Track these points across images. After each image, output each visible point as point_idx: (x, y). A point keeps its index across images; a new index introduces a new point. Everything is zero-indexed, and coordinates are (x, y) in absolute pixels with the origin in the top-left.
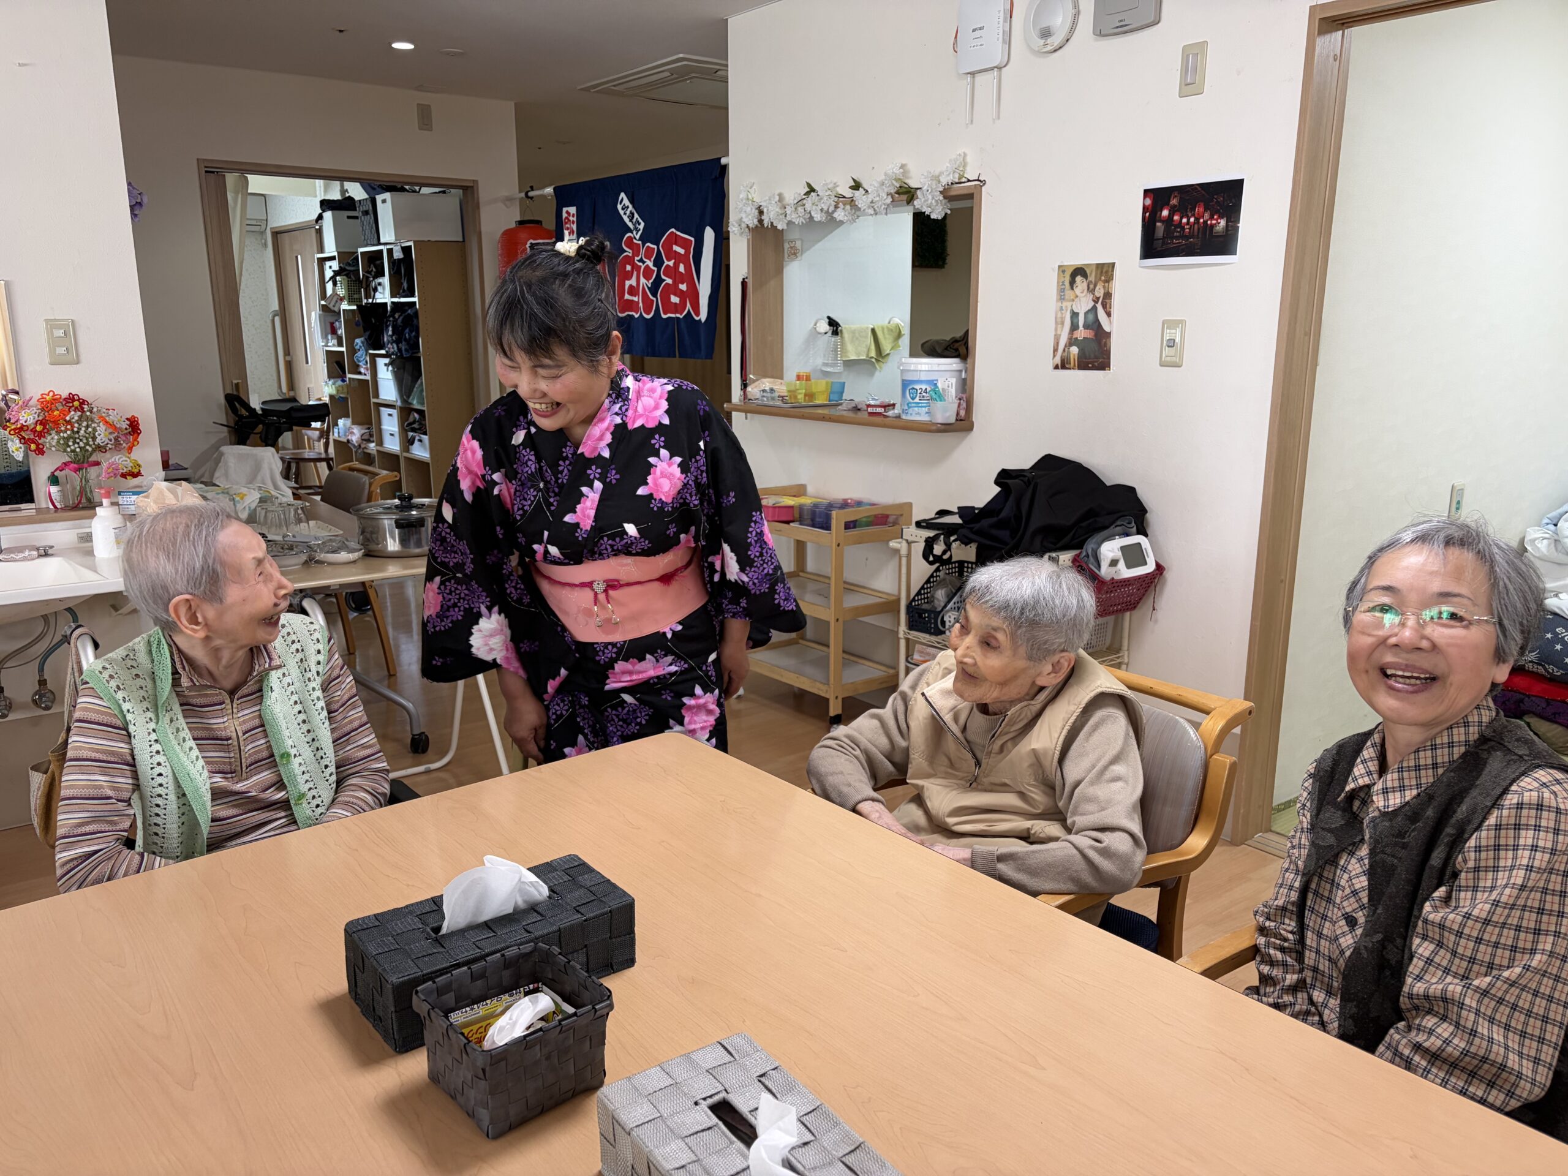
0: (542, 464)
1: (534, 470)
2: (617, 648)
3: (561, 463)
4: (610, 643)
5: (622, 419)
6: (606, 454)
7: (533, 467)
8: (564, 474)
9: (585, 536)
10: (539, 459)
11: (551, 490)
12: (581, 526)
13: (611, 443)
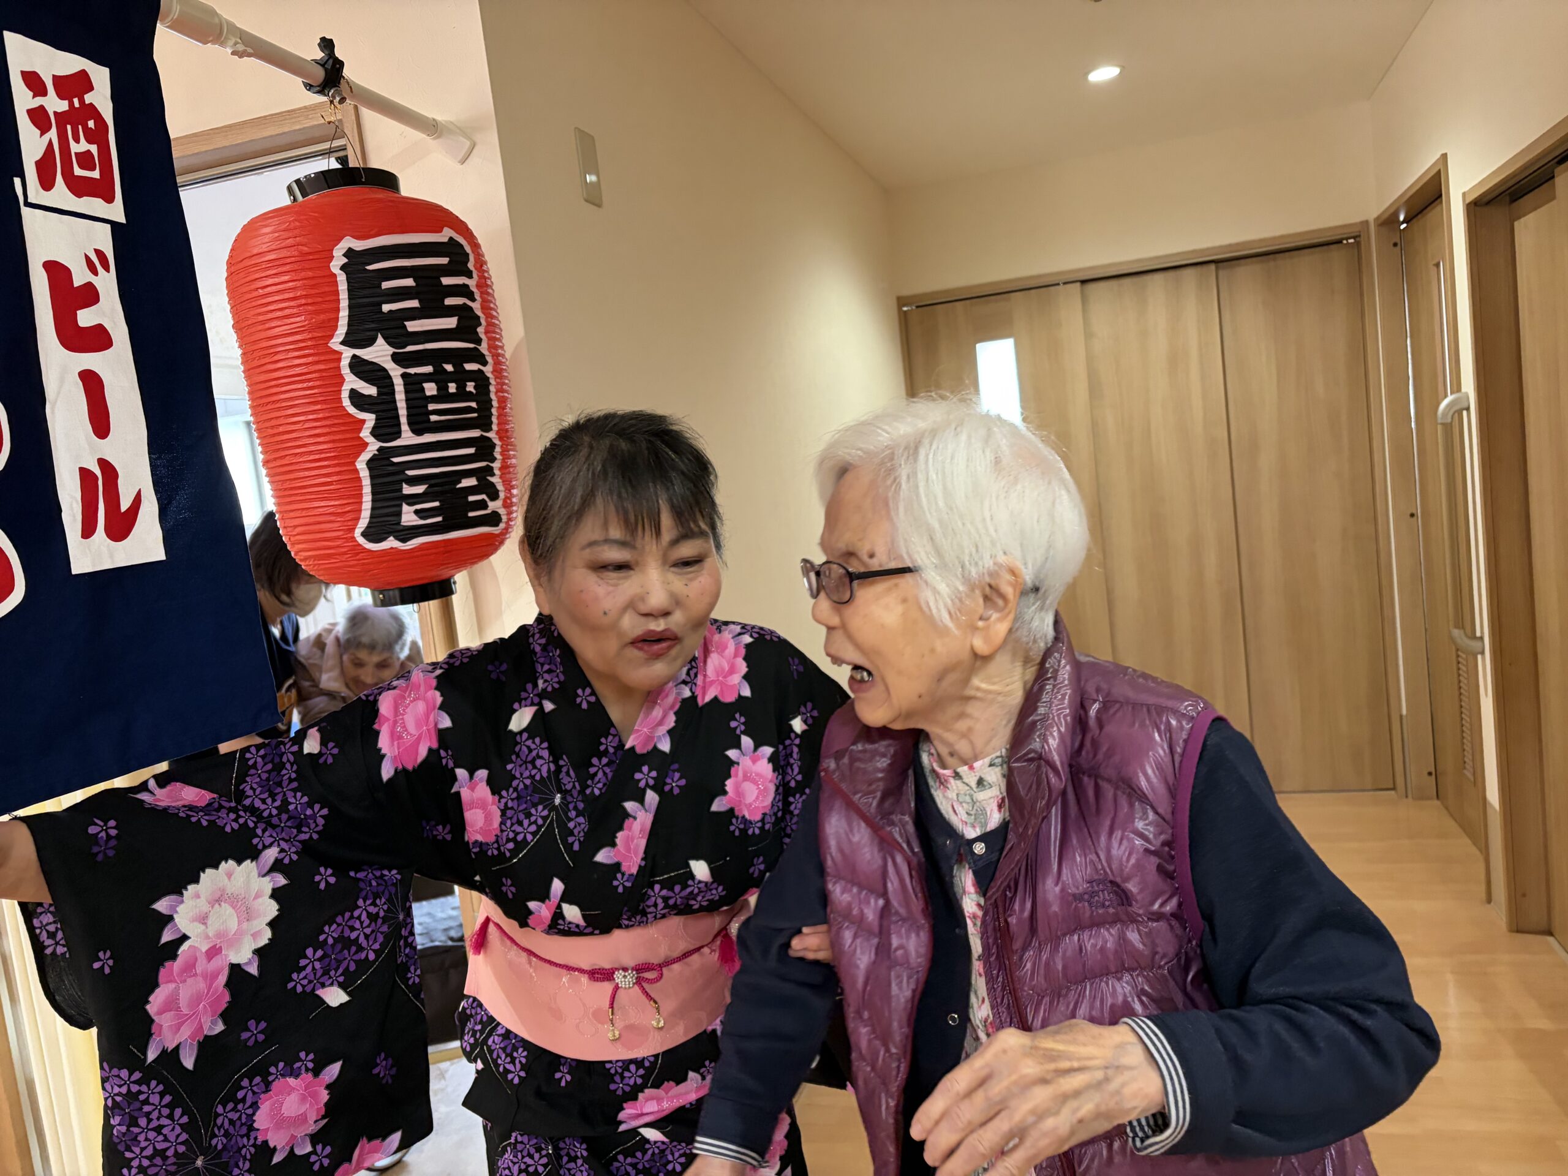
0: (561, 763)
1: (545, 775)
2: (645, 1068)
3: (595, 761)
4: (631, 1061)
5: (691, 690)
6: (665, 746)
7: (545, 769)
8: (597, 779)
9: (628, 884)
10: (556, 757)
11: (571, 806)
12: (623, 869)
13: (674, 728)
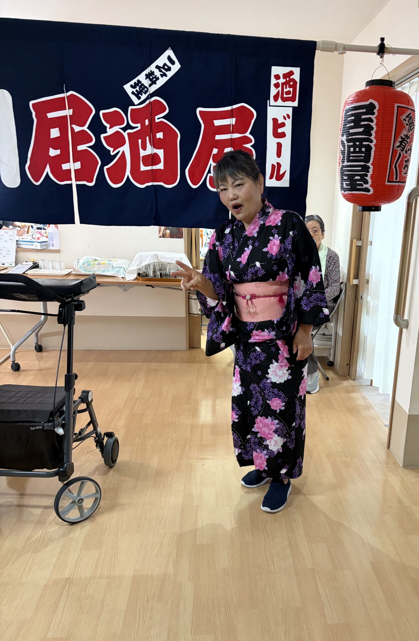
3: (241, 239)
4: (252, 322)
5: (263, 222)
6: (256, 235)
7: (230, 241)
10: (233, 238)
12: (242, 263)
13: (258, 231)
